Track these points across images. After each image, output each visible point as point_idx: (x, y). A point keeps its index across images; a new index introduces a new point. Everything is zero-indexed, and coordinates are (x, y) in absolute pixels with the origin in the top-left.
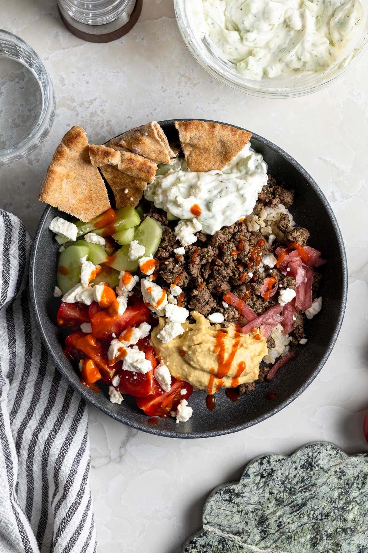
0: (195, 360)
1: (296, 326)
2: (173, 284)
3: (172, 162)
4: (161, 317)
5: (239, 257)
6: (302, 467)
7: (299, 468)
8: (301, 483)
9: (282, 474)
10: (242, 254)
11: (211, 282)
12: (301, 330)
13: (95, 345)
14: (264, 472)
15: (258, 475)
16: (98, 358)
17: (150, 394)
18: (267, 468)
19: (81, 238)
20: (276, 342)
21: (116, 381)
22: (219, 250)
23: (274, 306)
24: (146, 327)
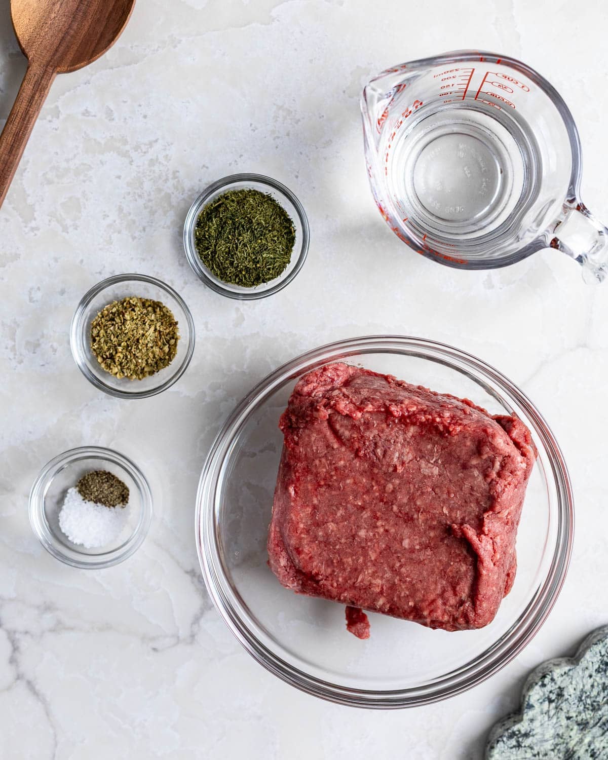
6: (598, 671)
7: (594, 674)
8: (604, 692)
9: (575, 689)
14: (551, 695)
15: (544, 701)
18: (552, 689)
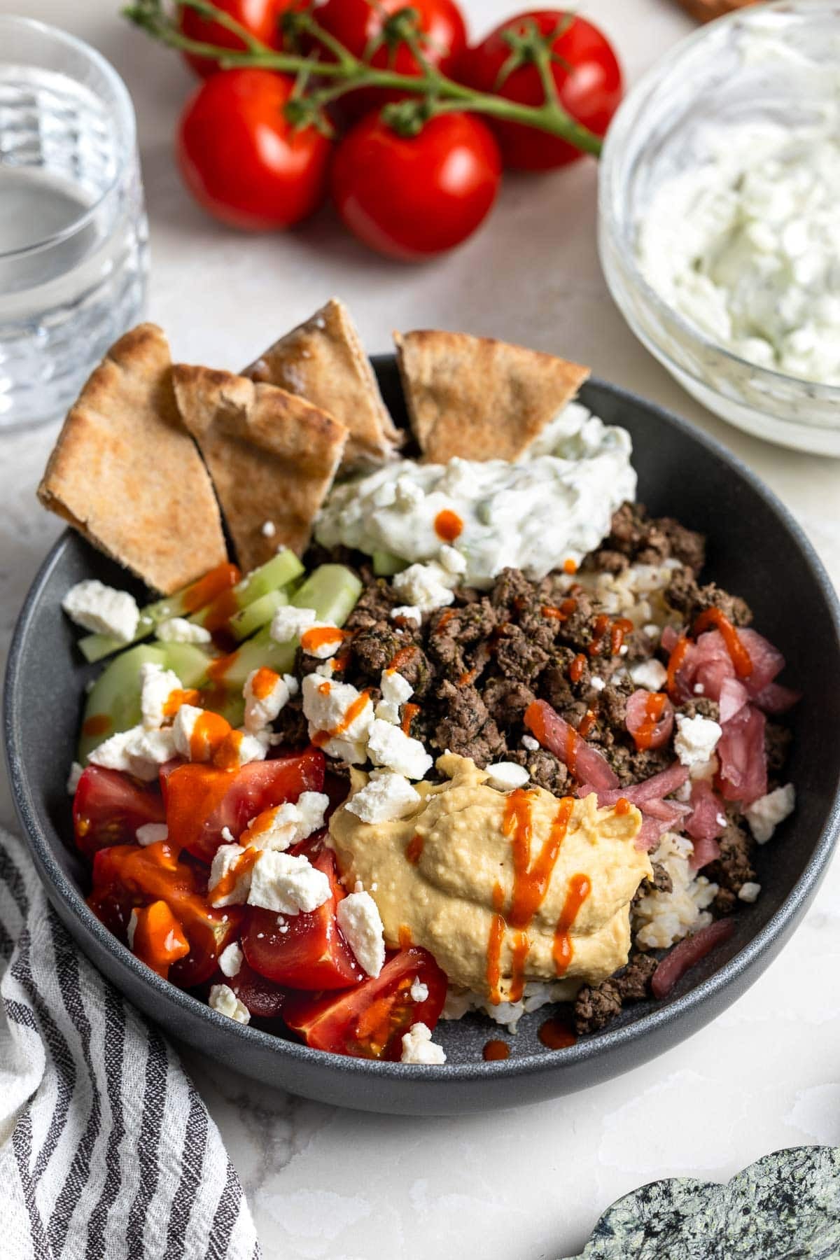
0: (450, 857)
1: (725, 847)
2: (388, 667)
3: (388, 449)
4: (356, 766)
5: (565, 633)
6: (765, 1205)
7: (755, 1208)
8: (765, 1250)
9: (706, 1225)
10: (573, 621)
11: (492, 684)
12: (742, 859)
13: (174, 868)
14: (655, 1221)
15: (637, 1228)
16: (180, 896)
17: (323, 958)
18: (661, 1210)
19: (148, 638)
20: (674, 885)
21: (229, 960)
22: (511, 613)
23: (663, 771)
24: (315, 802)
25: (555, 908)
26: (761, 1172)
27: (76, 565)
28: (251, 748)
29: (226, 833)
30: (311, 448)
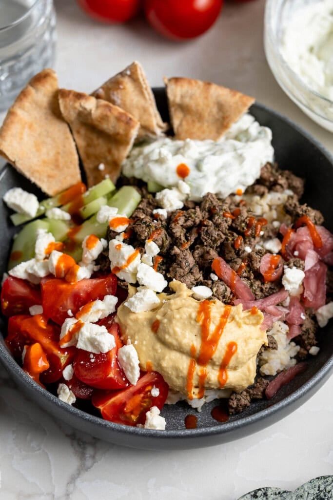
0: (171, 331)
1: (304, 329)
2: (149, 239)
3: (159, 132)
4: (132, 284)
5: (234, 225)
10: (238, 220)
11: (198, 248)
12: (312, 335)
13: (45, 327)
16: (46, 341)
17: (109, 376)
19: (42, 216)
20: (279, 346)
21: (67, 372)
22: (209, 215)
23: (276, 292)
24: (111, 300)
25: (220, 357)
26: (310, 487)
27: (11, 181)
28: (83, 273)
29: (70, 312)
30: (121, 131)
